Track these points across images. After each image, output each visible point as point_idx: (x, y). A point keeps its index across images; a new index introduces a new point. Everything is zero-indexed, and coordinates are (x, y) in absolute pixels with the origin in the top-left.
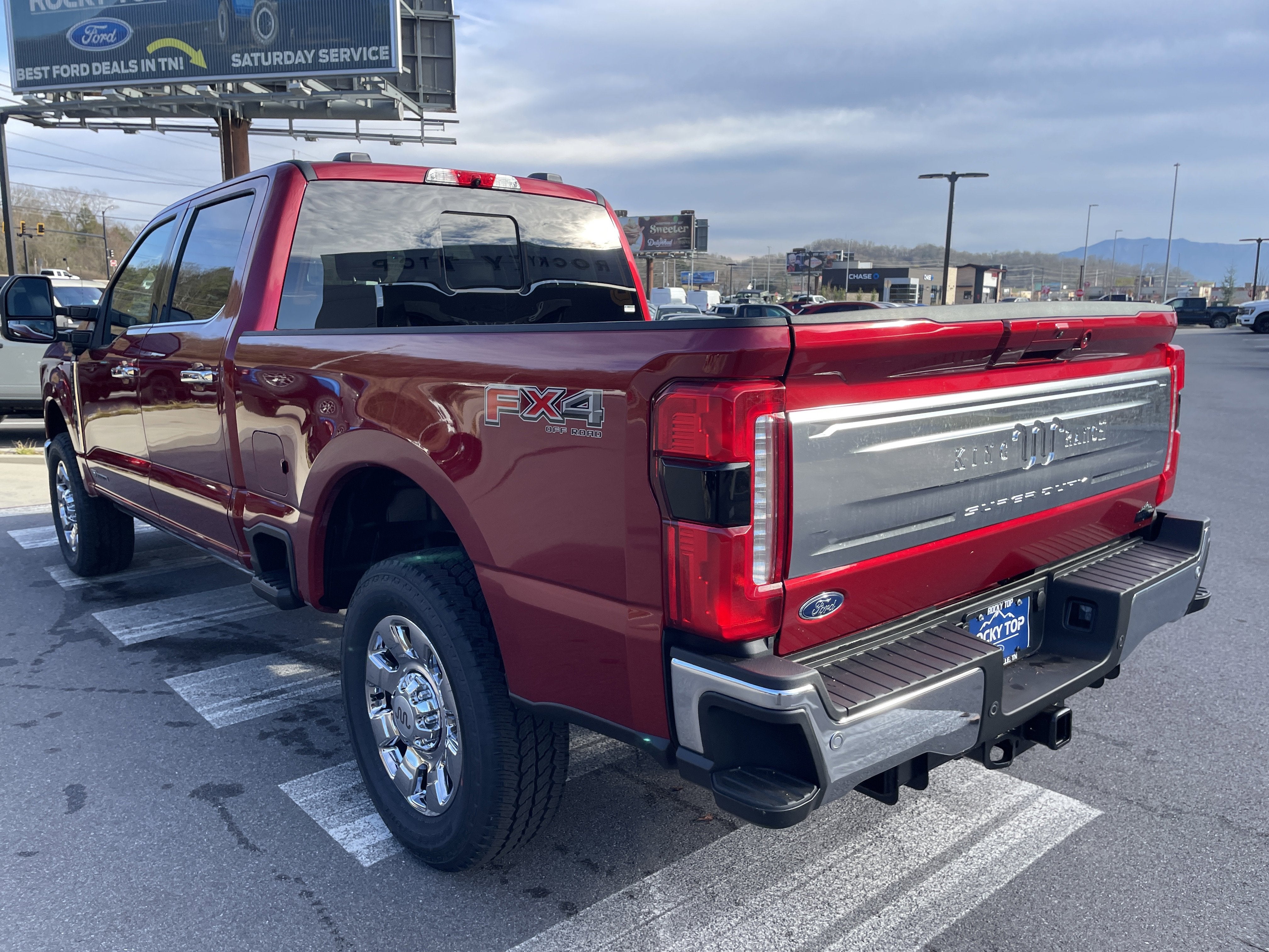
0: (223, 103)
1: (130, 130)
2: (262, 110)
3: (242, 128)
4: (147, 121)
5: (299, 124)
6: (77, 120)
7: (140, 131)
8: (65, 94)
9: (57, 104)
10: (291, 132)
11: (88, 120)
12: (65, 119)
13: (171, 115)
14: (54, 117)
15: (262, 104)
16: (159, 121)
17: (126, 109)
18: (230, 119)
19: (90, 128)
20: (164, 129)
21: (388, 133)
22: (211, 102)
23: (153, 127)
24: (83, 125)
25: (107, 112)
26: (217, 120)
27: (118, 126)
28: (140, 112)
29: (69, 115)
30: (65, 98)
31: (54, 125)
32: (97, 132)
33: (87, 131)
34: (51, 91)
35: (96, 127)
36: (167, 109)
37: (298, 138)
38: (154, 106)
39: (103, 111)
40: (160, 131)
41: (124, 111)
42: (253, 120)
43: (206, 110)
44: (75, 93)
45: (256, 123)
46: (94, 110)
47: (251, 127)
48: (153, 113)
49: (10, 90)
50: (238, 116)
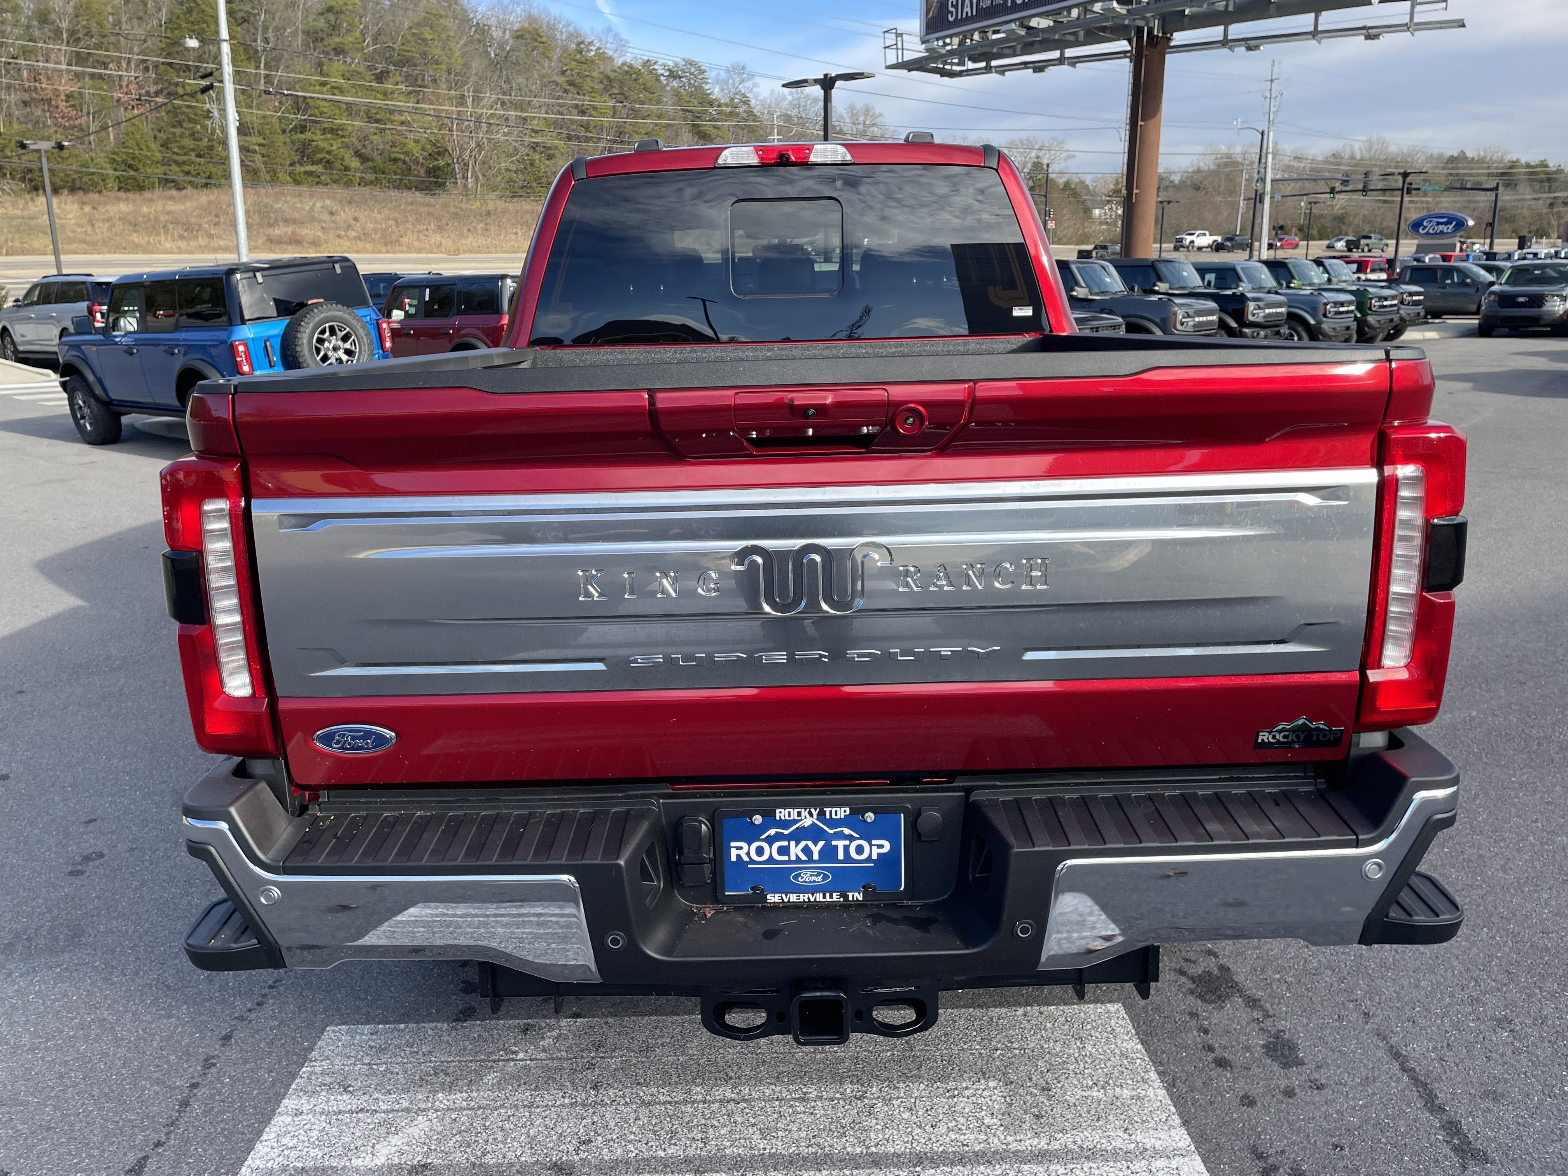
0: (1134, 20)
1: (1039, 67)
2: (1186, 20)
3: (1158, 48)
4: (1056, 54)
5: (1237, 30)
6: (983, 64)
7: (1050, 68)
8: (972, 35)
9: (962, 48)
10: (1225, 42)
11: (994, 63)
12: (970, 65)
13: (1077, 44)
14: (958, 64)
15: (1187, 12)
16: (1070, 53)
17: (1032, 44)
18: (1145, 38)
19: (996, 72)
20: (1074, 61)
21: (1361, 25)
22: (1118, 21)
23: (1061, 61)
24: (988, 69)
25: (1009, 51)
26: (1130, 42)
27: (1025, 65)
28: (1046, 45)
29: (974, 60)
30: (972, 40)
31: (960, 74)
32: (1004, 75)
33: (993, 77)
34: (956, 35)
35: (1002, 70)
36: (1072, 38)
37: (1236, 49)
38: (1057, 37)
39: (1005, 51)
40: (1069, 64)
41: (1029, 47)
42: (1175, 35)
43: (1117, 31)
44: (983, 32)
45: (1179, 37)
46: (995, 50)
47: (1172, 44)
48: (1062, 45)
49: (918, 38)
50: (1156, 33)
